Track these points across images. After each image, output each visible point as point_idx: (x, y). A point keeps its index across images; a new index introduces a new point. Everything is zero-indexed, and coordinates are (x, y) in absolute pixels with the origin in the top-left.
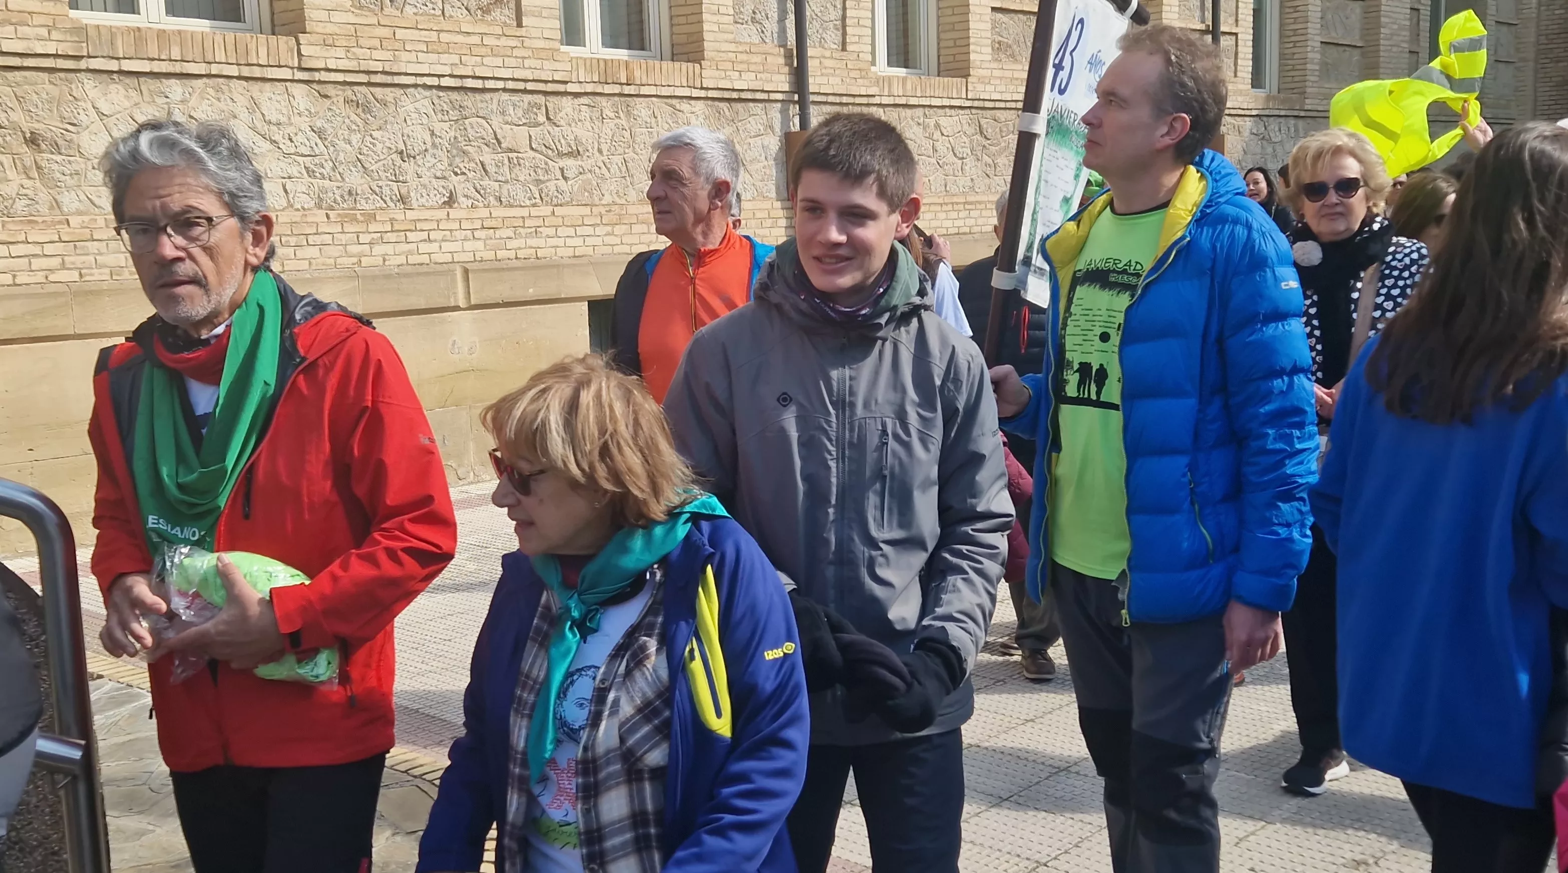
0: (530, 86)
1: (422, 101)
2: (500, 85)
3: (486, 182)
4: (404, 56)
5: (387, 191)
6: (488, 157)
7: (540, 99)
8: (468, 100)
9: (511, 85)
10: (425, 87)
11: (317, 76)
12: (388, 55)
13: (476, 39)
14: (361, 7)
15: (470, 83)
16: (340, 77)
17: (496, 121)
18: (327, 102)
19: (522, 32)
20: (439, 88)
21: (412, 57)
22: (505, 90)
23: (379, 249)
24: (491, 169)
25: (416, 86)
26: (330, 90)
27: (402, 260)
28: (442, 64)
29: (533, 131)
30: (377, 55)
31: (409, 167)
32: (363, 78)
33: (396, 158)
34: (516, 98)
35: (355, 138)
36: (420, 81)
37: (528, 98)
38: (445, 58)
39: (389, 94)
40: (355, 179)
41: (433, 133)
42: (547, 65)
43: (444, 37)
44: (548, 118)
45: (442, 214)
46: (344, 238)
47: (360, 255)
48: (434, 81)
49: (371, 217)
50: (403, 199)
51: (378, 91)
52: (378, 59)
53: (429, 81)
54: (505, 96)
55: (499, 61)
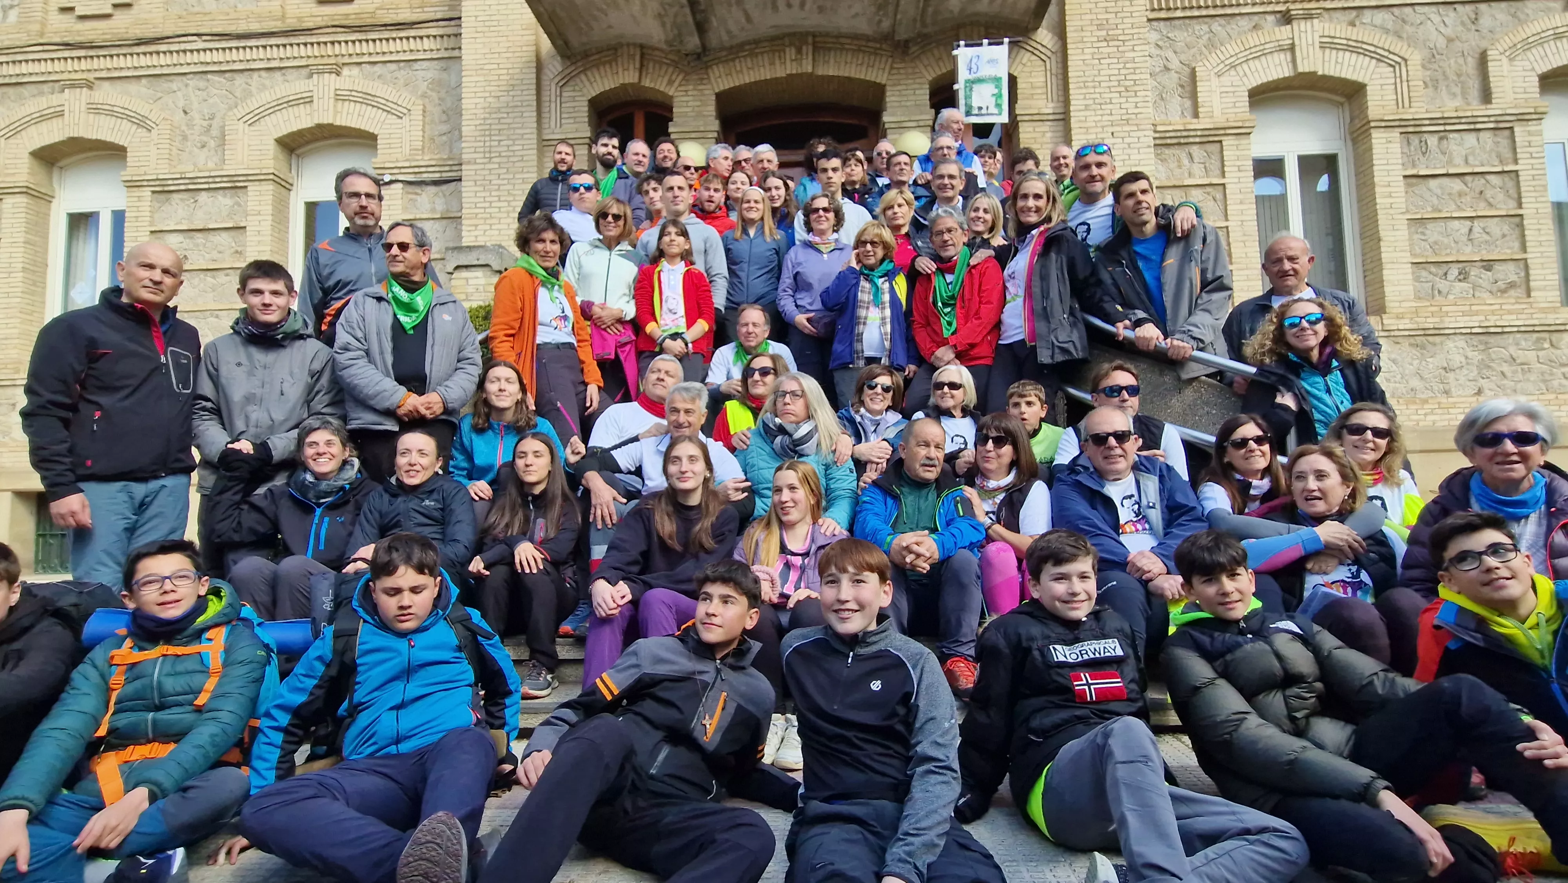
0: (1537, 329)
1: (1460, 342)
2: (1515, 329)
3: (1505, 382)
4: (1447, 319)
5: (1436, 388)
6: (1505, 368)
7: (1546, 335)
8: (1492, 340)
9: (1523, 329)
10: (1461, 334)
11: (1392, 333)
12: (1437, 320)
13: (1497, 307)
14: (1420, 298)
15: (1492, 330)
16: (1407, 333)
17: (1512, 350)
18: (1398, 346)
19: (1531, 300)
20: (1471, 333)
21: (1453, 319)
22: (1518, 332)
23: (1430, 418)
24: (1509, 374)
25: (1455, 334)
26: (1400, 340)
27: (1446, 423)
28: (1474, 322)
29: (1541, 353)
30: (1429, 320)
31: (1451, 375)
32: (1422, 332)
33: (1443, 372)
34: (1527, 335)
35: (1416, 362)
36: (1458, 331)
37: (1535, 335)
38: (1475, 318)
39: (1437, 339)
40: (1415, 383)
41: (1467, 358)
42: (1550, 316)
43: (1473, 308)
44: (1552, 345)
45: (1474, 399)
46: (1408, 412)
47: (1418, 421)
48: (1469, 331)
49: (1426, 401)
50: (1447, 392)
51: (1430, 339)
52: (1431, 322)
53: (1464, 331)
54: (1518, 335)
55: (1514, 317)
